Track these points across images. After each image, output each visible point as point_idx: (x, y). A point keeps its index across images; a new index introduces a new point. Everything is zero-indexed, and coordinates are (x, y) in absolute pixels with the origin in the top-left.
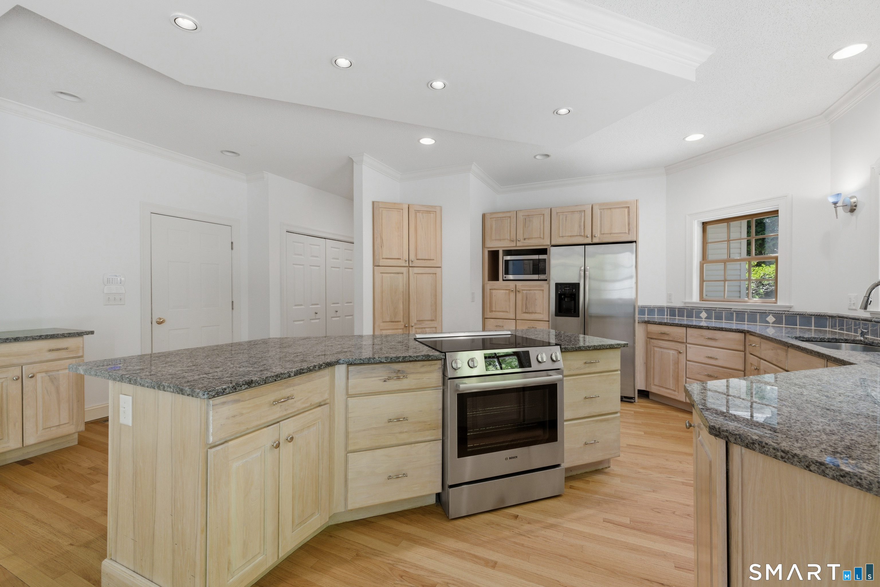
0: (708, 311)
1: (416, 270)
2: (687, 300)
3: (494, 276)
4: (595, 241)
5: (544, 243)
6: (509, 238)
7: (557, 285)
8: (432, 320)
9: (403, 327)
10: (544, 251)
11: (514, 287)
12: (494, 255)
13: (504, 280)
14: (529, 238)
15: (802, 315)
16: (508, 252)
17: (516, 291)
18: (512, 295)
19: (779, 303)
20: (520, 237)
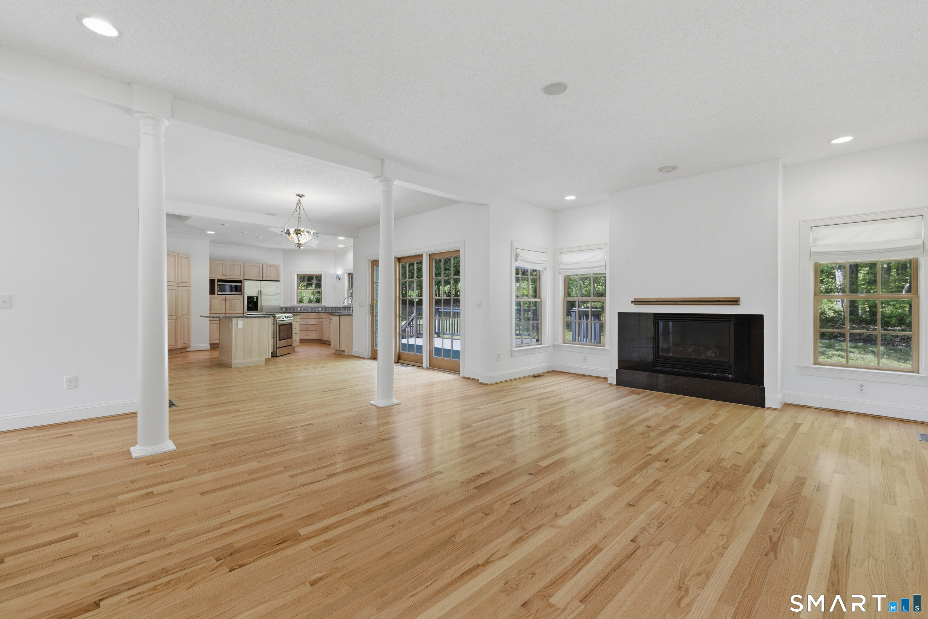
0: (300, 307)
1: (181, 288)
2: (293, 304)
3: (212, 292)
4: (264, 279)
5: (240, 278)
6: (222, 274)
7: (248, 297)
8: (187, 315)
9: (175, 318)
10: (240, 282)
11: (225, 298)
12: (212, 282)
13: (218, 294)
14: (233, 275)
15: (328, 307)
16: (219, 281)
17: (226, 300)
18: (224, 302)
19: (323, 304)
20: (228, 273)
